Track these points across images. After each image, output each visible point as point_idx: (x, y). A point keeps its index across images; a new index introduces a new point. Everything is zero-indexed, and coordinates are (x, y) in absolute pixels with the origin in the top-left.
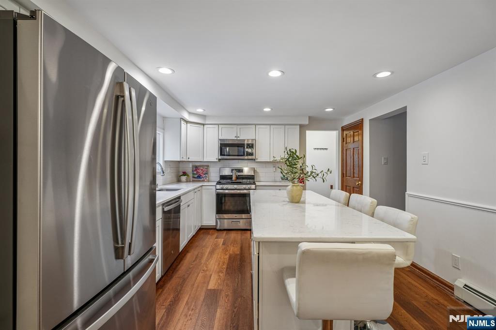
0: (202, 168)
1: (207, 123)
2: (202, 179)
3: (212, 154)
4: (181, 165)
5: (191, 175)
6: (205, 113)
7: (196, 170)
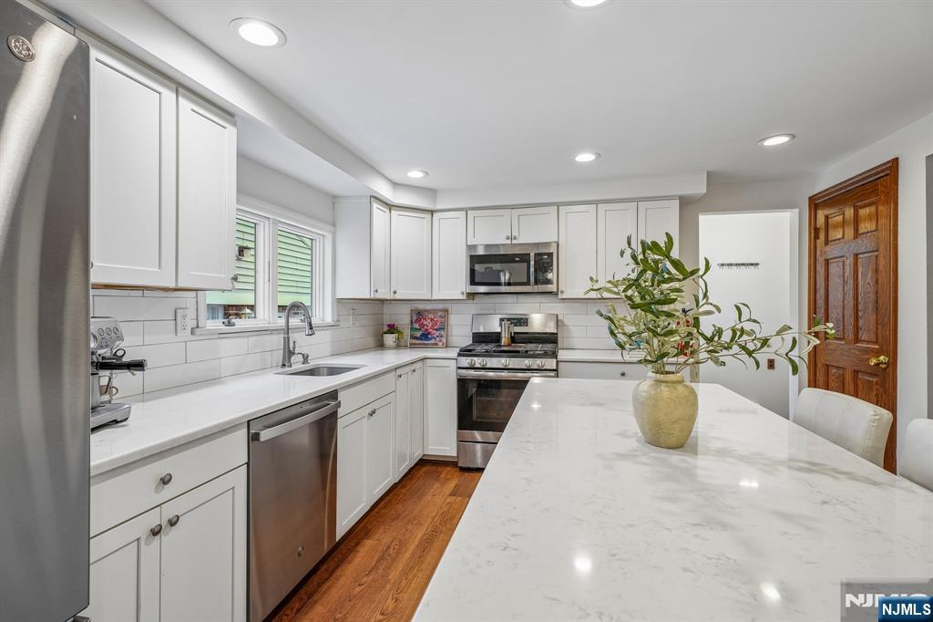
0: (431, 316)
1: (438, 207)
2: (432, 342)
3: (452, 283)
4: (387, 309)
5: (407, 332)
6: (429, 183)
7: (418, 320)
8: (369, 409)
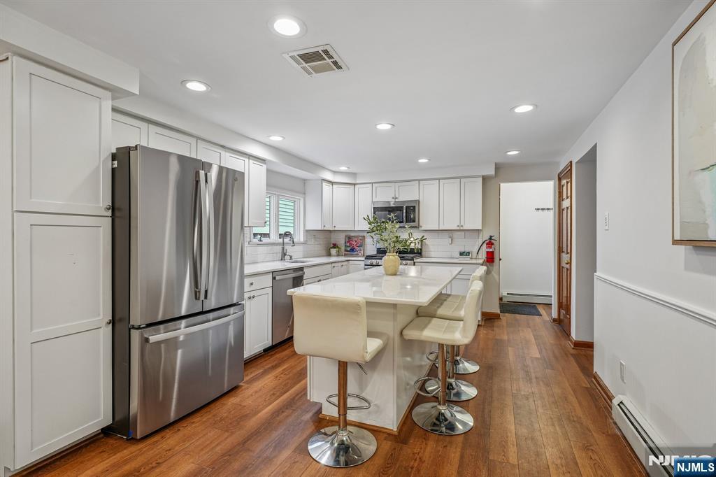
0: (356, 239)
1: (358, 182)
2: (356, 253)
4: (332, 235)
5: (343, 248)
6: (352, 170)
7: (349, 242)
8: (319, 279)
